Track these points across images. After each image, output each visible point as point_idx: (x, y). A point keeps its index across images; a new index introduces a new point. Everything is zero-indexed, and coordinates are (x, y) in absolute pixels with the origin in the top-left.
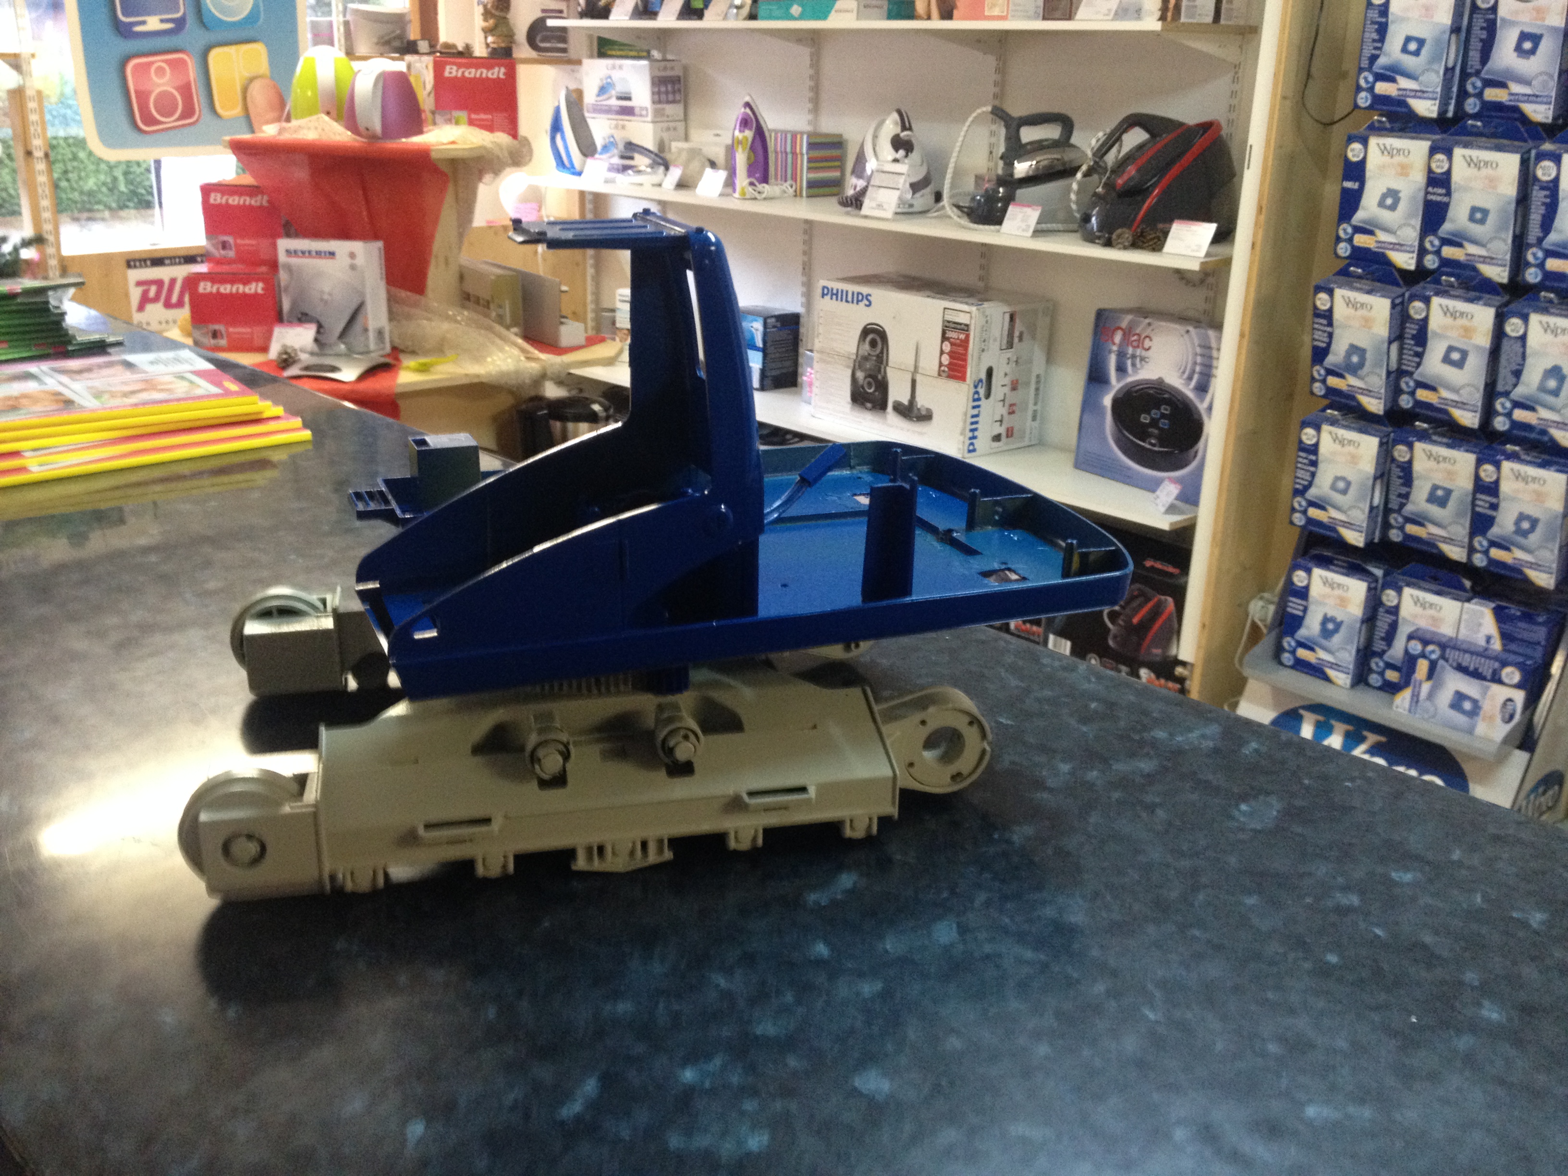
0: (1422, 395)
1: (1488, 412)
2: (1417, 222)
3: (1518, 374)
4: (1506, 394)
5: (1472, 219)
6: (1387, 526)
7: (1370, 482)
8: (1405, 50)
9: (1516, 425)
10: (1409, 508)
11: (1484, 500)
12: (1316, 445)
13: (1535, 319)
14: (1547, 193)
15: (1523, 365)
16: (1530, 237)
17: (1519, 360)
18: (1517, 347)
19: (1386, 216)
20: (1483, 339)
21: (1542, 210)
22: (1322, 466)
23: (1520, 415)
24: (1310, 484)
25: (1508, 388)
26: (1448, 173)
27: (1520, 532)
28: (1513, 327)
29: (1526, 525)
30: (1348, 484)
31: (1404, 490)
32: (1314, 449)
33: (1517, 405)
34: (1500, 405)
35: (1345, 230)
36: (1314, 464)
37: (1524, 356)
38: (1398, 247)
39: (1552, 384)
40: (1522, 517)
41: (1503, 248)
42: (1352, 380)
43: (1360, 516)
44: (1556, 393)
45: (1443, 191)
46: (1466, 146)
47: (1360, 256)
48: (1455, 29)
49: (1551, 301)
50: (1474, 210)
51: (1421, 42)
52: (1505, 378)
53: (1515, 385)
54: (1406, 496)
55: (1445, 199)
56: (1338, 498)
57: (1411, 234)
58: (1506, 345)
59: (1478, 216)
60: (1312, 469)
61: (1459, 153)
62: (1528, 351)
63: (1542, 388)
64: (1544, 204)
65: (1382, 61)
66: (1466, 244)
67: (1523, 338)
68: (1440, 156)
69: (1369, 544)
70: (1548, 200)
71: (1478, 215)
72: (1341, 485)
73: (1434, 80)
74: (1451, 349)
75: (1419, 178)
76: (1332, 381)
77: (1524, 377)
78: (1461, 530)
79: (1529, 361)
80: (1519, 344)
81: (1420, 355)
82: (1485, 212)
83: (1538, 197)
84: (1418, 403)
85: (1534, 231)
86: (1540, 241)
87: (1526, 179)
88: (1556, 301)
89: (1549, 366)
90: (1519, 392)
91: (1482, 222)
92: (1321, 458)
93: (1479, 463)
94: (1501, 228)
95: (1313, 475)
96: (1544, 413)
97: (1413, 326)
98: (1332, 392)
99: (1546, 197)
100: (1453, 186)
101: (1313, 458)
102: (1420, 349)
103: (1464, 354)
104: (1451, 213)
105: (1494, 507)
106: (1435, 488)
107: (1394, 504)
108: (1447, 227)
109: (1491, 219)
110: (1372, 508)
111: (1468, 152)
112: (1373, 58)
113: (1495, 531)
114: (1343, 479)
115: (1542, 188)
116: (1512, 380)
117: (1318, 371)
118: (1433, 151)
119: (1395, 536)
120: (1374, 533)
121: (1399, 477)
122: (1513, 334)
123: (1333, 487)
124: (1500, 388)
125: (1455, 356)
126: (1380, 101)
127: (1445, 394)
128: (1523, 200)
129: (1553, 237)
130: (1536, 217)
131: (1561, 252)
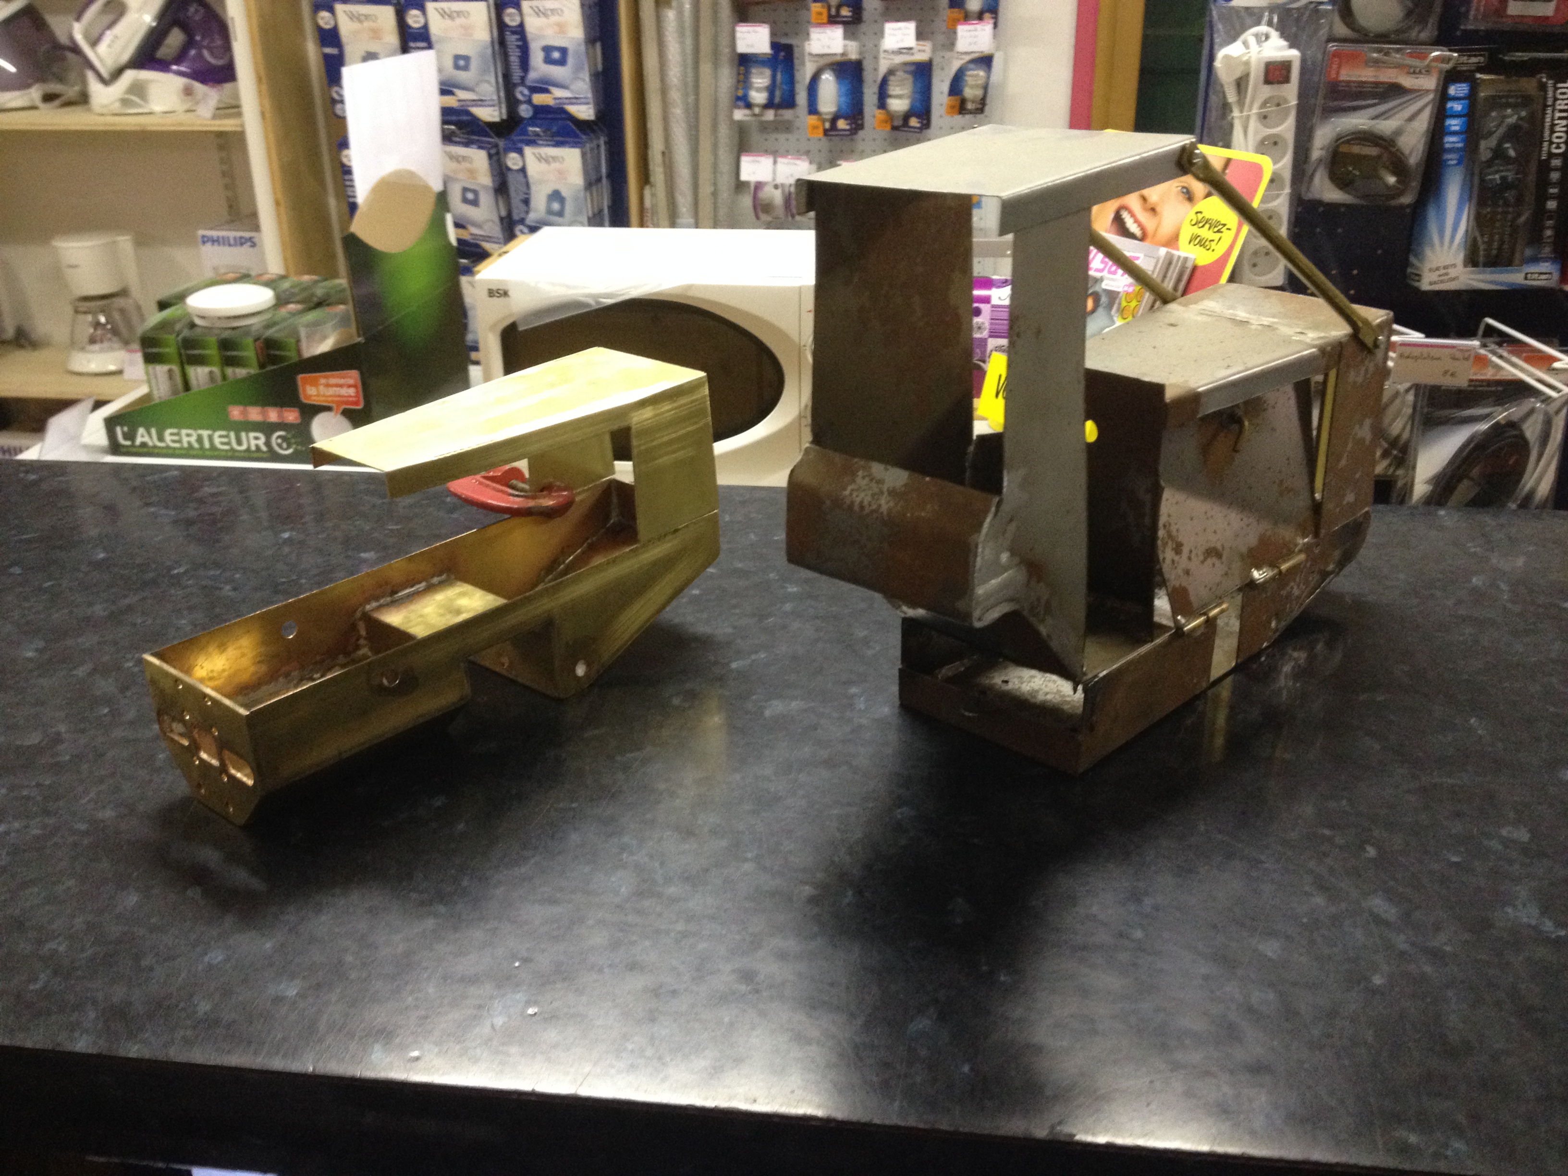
3: (526, 202)
4: (522, 221)
5: (457, 67)
13: (528, 151)
14: (518, 37)
15: (529, 194)
16: (514, 78)
17: (524, 189)
18: (520, 177)
20: (485, 178)
21: (518, 52)
25: (522, 215)
26: (426, 27)
28: (512, 161)
34: (521, 232)
35: (337, 92)
37: (528, 185)
39: (556, 206)
41: (490, 90)
44: (560, 214)
45: (425, 43)
49: (537, 135)
50: (456, 58)
52: (517, 208)
53: (527, 212)
58: (509, 178)
59: (462, 63)
62: (531, 180)
63: (550, 212)
64: (518, 47)
66: (456, 90)
67: (523, 170)
68: (411, 14)
70: (520, 43)
74: (465, 190)
77: (533, 203)
79: (534, 188)
80: (521, 175)
82: (466, 58)
83: (512, 40)
85: (516, 73)
86: (523, 79)
87: (499, 27)
88: (542, 134)
89: (550, 191)
91: (466, 68)
94: (484, 71)
99: (518, 40)
100: (433, 39)
103: (475, 192)
109: (474, 65)
115: (514, 33)
116: (523, 207)
122: (514, 168)
124: (516, 217)
125: (470, 196)
127: (474, 230)
128: (501, 44)
129: (532, 75)
130: (514, 59)
131: (542, 88)
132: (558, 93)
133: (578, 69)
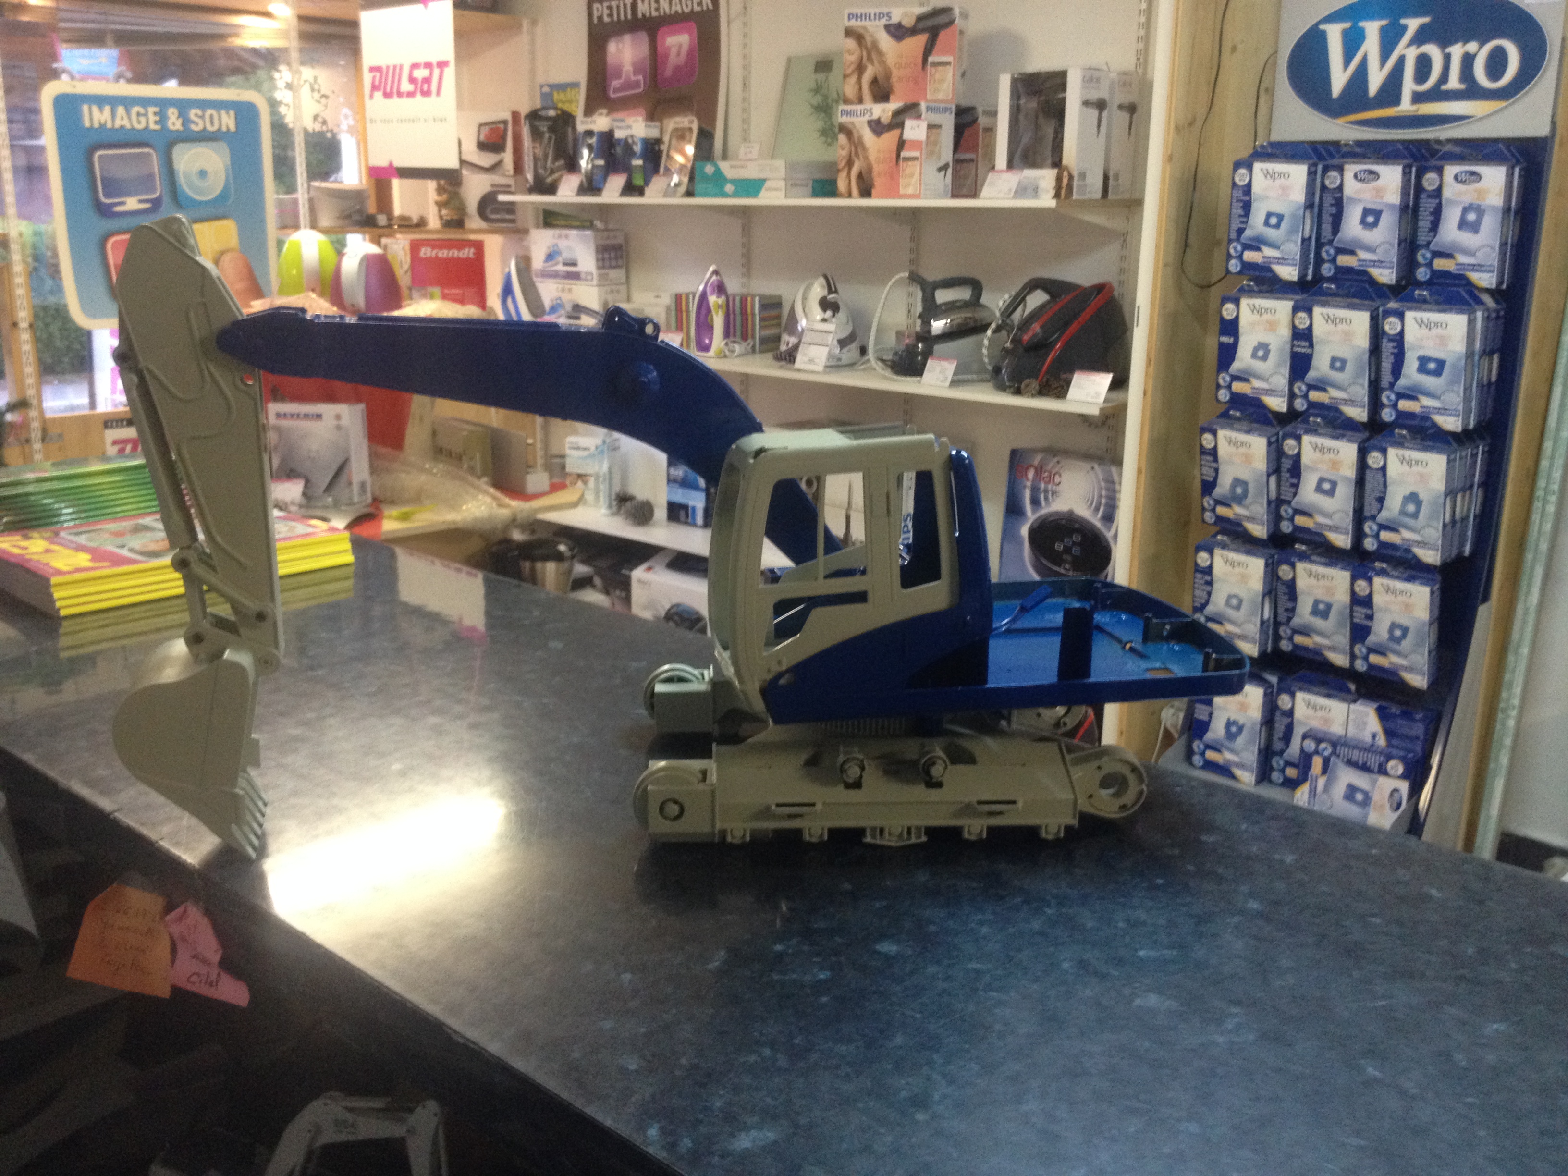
0: (1300, 520)
1: (1359, 535)
2: (1286, 371)
3: (1381, 500)
4: (1373, 518)
5: (1332, 367)
6: (1277, 638)
7: (1260, 599)
8: (1267, 223)
9: (1383, 545)
10: (1296, 621)
11: (1360, 612)
12: (1210, 567)
13: (1392, 452)
14: (1395, 344)
15: (1385, 493)
16: (1382, 383)
17: (1382, 488)
18: (1379, 476)
19: (1259, 366)
20: (1349, 471)
21: (1392, 359)
22: (1216, 586)
23: (1385, 536)
24: (1207, 602)
25: (1374, 512)
26: (1310, 328)
27: (1392, 638)
28: (1374, 459)
29: (1398, 633)
30: (1241, 601)
31: (1290, 605)
32: (1209, 570)
33: (1383, 527)
34: (1369, 527)
35: (1224, 378)
36: (1210, 583)
37: (1385, 485)
38: (1271, 392)
39: (1411, 508)
40: (1393, 626)
41: (1362, 392)
42: (1238, 510)
43: (1253, 628)
44: (1415, 515)
45: (1307, 344)
46: (1324, 304)
47: (1238, 400)
48: (1309, 206)
49: (1404, 437)
50: (1334, 360)
51: (1281, 217)
52: (1370, 505)
53: (1380, 510)
54: (1293, 610)
55: (1309, 351)
56: (1231, 613)
57: (1281, 381)
58: (1369, 475)
60: (1208, 588)
61: (1317, 311)
62: (1389, 480)
63: (1403, 512)
64: (1394, 353)
65: (1248, 233)
66: (1328, 388)
67: (1384, 469)
68: (1302, 315)
69: (1263, 654)
70: (1396, 351)
71: (1338, 364)
72: (1234, 602)
73: (1294, 248)
74: (1321, 480)
75: (1285, 332)
76: (1221, 510)
77: (1387, 503)
78: (1343, 639)
79: (1390, 488)
80: (1380, 474)
81: (1296, 486)
82: (1344, 362)
83: (1387, 347)
84: (1297, 529)
85: (1386, 378)
86: (1392, 385)
87: (1377, 333)
88: (1408, 437)
89: (1408, 493)
90: (1384, 516)
91: (1342, 369)
92: (1215, 578)
93: (1354, 579)
94: (1358, 375)
95: (1209, 594)
96: (1407, 534)
97: (1287, 461)
98: (1220, 519)
99: (1394, 348)
100: (1315, 340)
101: (1208, 578)
102: (1294, 481)
103: (1334, 484)
104: (1315, 362)
105: (1370, 617)
106: (1317, 602)
107: (1282, 617)
108: (1312, 375)
109: (1349, 367)
110: (1263, 622)
111: (1326, 310)
112: (1240, 231)
113: (1371, 639)
114: (1236, 596)
115: (1390, 340)
116: (1376, 505)
117: (1208, 502)
118: (1295, 310)
119: (1285, 646)
120: (1266, 644)
121: (1285, 594)
122: (1375, 466)
123: (1227, 603)
124: (1367, 513)
125: (1326, 486)
126: (1248, 267)
127: (1320, 519)
128: (1375, 350)
129: (1402, 382)
130: (1387, 365)
131: (1411, 395)
132: (1426, 402)
133: (1453, 382)
